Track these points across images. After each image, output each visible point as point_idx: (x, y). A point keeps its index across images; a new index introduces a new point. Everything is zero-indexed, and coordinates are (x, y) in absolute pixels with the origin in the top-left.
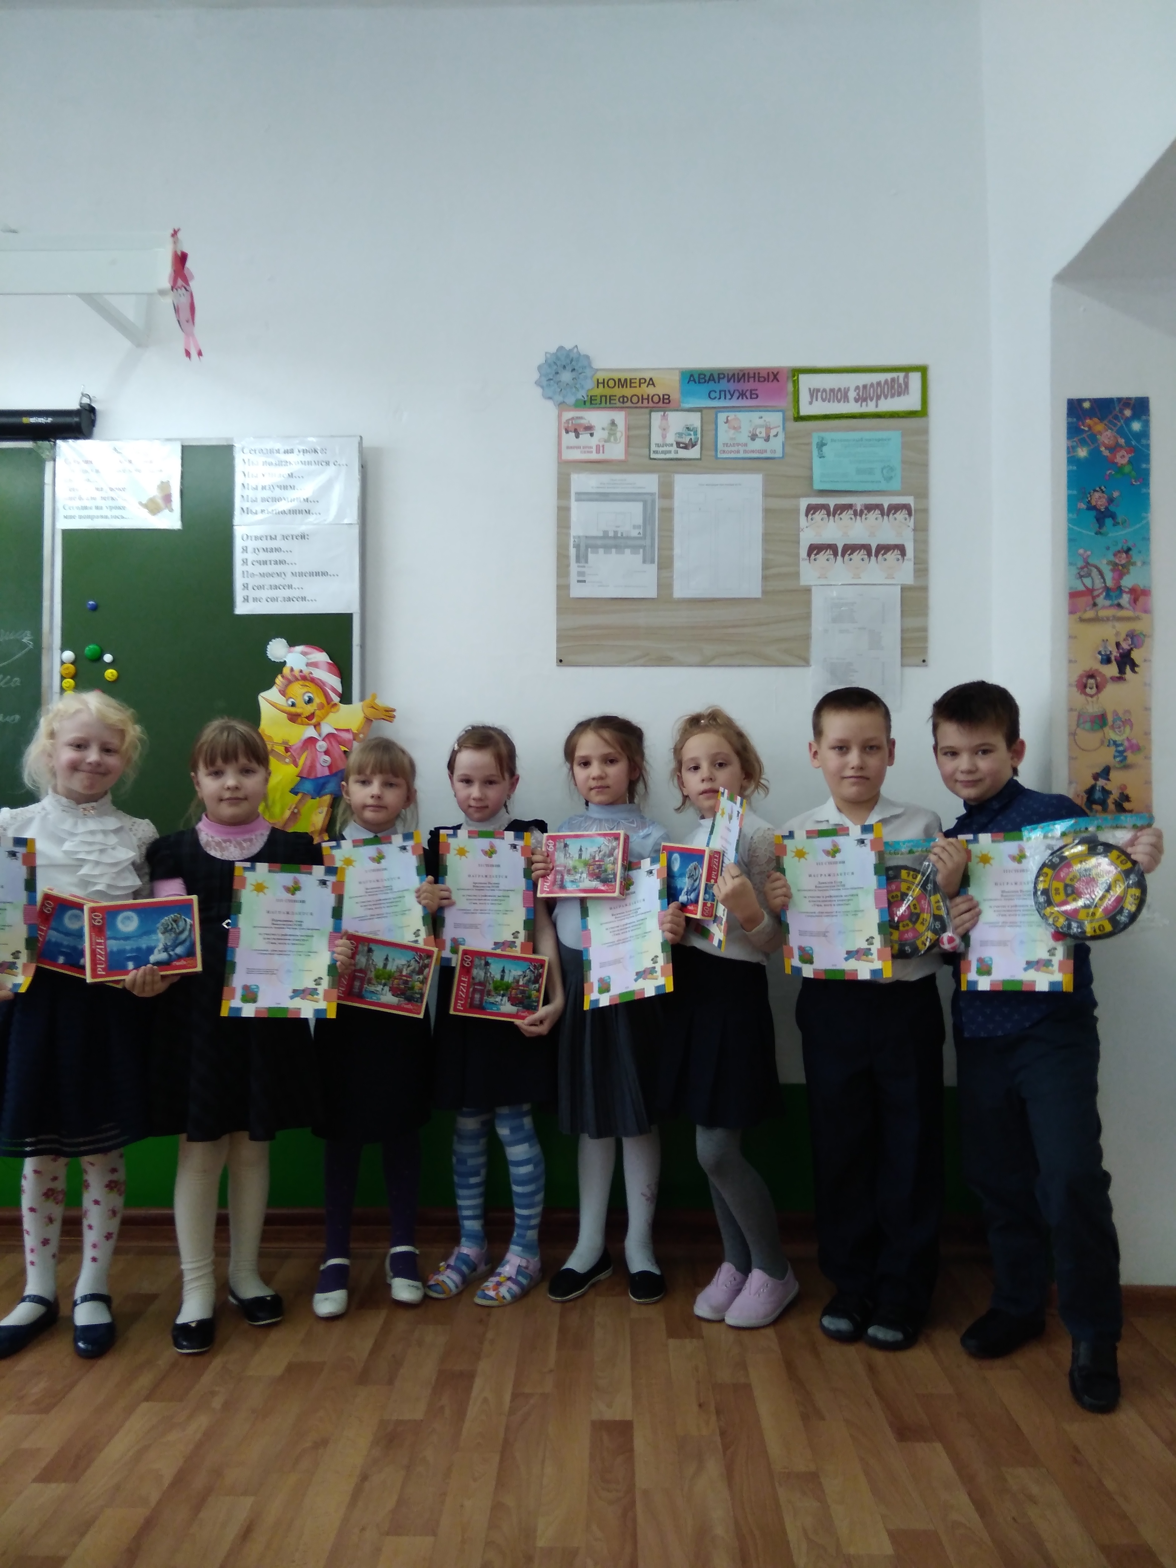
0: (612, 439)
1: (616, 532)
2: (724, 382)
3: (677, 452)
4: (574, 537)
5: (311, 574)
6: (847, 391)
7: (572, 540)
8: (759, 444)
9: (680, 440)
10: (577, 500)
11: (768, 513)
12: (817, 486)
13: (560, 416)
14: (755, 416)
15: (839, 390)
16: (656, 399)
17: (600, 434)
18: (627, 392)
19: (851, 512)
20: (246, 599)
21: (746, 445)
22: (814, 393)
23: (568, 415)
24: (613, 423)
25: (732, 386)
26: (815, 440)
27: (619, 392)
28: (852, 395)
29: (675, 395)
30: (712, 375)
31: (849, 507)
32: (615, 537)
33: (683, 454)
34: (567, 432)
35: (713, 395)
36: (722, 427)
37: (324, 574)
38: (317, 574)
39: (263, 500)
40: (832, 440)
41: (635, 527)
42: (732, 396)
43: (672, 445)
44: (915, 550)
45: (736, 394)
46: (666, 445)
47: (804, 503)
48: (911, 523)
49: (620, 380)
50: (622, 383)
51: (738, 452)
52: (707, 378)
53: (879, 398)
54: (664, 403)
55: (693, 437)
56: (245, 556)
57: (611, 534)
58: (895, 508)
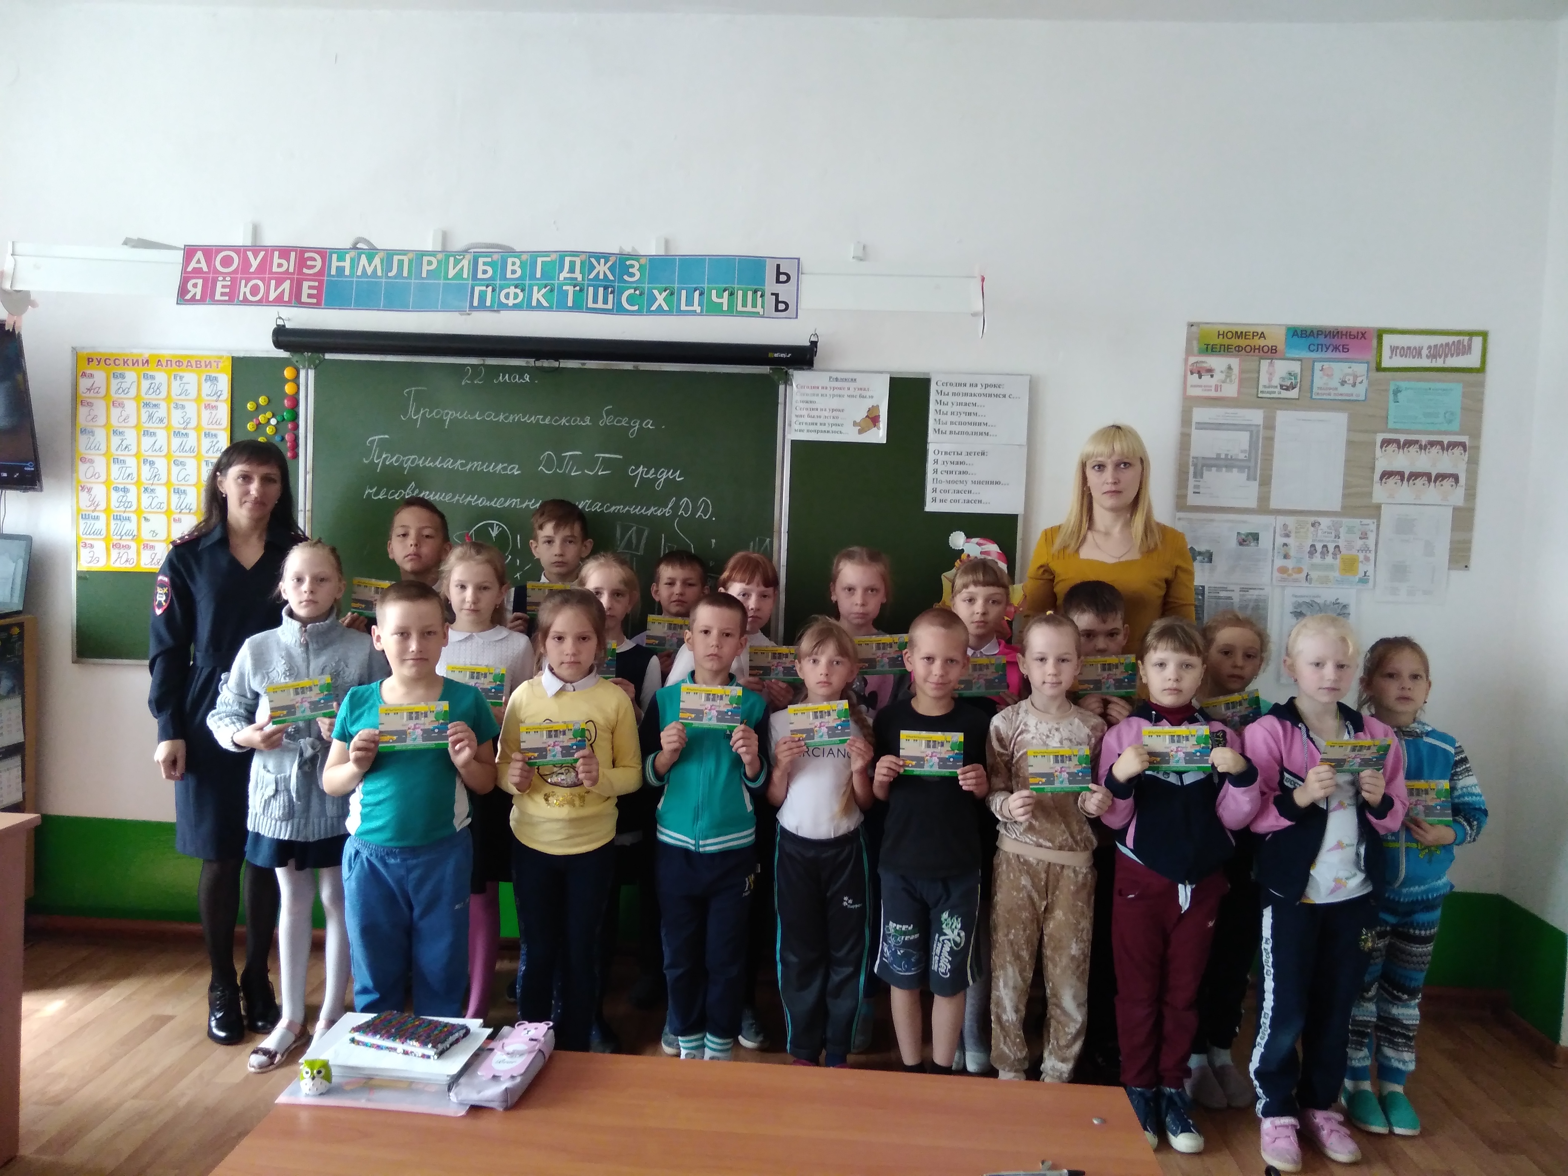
0: (1228, 380)
1: (1227, 455)
2: (1321, 337)
3: (1280, 393)
4: (1193, 458)
5: (987, 483)
6: (1421, 349)
7: (1191, 460)
8: (1347, 389)
9: (1283, 383)
10: (1196, 428)
11: (1350, 443)
12: (1391, 425)
13: (1186, 360)
14: (1344, 366)
15: (1415, 348)
16: (1266, 349)
17: (1219, 376)
18: (1242, 342)
19: (1417, 446)
20: (934, 500)
21: (1336, 389)
22: (1393, 349)
23: (1192, 360)
24: (1230, 368)
25: (1328, 341)
26: (1392, 387)
27: (1236, 342)
28: (1425, 352)
29: (1281, 346)
30: (1312, 331)
31: (1416, 442)
32: (1226, 459)
33: (1285, 394)
34: (1192, 373)
35: (1312, 347)
36: (1318, 374)
37: (997, 483)
38: (992, 483)
39: (952, 423)
40: (1406, 389)
41: (1242, 451)
42: (1327, 349)
43: (1276, 387)
44: (1467, 479)
45: (1331, 348)
46: (1272, 387)
47: (1379, 438)
48: (1466, 459)
49: (1237, 332)
50: (1238, 335)
51: (1329, 394)
52: (1308, 333)
53: (1446, 356)
54: (1272, 352)
55: (1293, 381)
56: (936, 466)
57: (1223, 456)
58: (1453, 445)
